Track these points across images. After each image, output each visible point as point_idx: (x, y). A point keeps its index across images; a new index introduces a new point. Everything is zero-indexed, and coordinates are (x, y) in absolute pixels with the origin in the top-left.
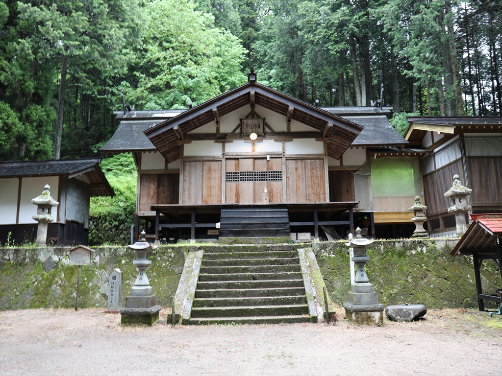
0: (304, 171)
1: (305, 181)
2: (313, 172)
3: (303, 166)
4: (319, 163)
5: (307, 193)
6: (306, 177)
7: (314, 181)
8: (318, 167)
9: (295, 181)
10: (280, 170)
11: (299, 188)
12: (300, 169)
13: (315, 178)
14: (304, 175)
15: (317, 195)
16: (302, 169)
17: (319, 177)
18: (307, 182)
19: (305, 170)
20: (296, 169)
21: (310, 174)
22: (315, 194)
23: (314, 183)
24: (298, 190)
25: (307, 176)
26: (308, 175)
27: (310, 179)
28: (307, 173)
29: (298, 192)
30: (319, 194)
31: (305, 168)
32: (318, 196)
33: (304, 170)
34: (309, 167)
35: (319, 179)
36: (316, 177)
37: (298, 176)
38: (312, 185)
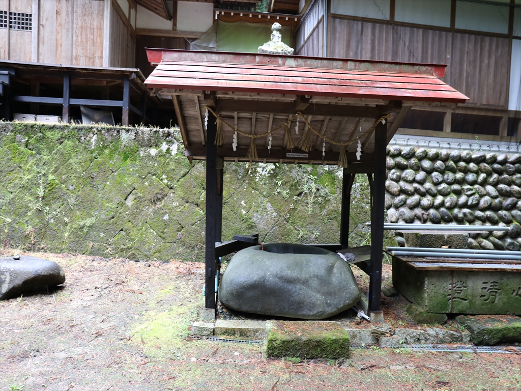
0: (70, 17)
1: (70, 34)
2: (85, 20)
3: (70, 9)
4: (96, 7)
5: (74, 54)
6: (72, 28)
7: (86, 35)
8: (96, 12)
9: (55, 32)
10: (29, 13)
11: (61, 45)
12: (64, 14)
13: (89, 30)
14: (70, 24)
15: (90, 58)
16: (67, 14)
17: (96, 30)
18: (74, 36)
19: (73, 15)
20: (57, 13)
21: (80, 23)
22: (86, 57)
23: (86, 39)
24: (59, 48)
25: (75, 26)
26: (77, 24)
27: (79, 31)
28: (75, 21)
29: (59, 51)
30: (94, 58)
31: (73, 12)
32: (92, 60)
33: (70, 15)
34: (79, 11)
35: (95, 33)
36: (90, 28)
37: (60, 25)
38: (82, 42)
